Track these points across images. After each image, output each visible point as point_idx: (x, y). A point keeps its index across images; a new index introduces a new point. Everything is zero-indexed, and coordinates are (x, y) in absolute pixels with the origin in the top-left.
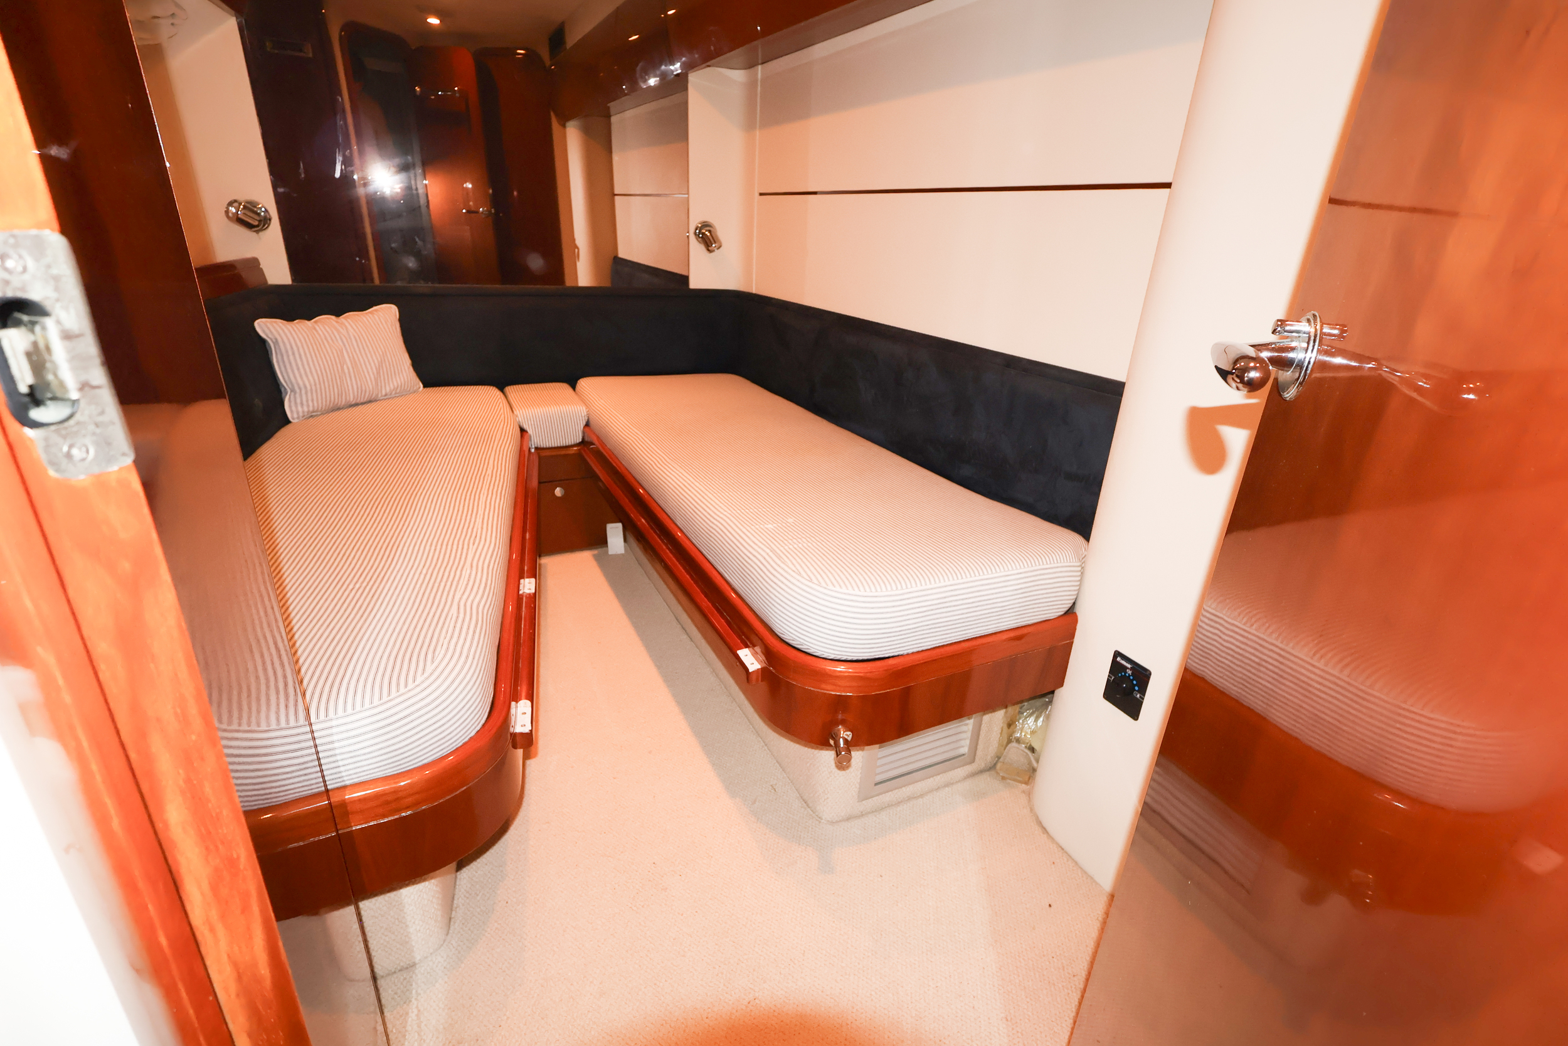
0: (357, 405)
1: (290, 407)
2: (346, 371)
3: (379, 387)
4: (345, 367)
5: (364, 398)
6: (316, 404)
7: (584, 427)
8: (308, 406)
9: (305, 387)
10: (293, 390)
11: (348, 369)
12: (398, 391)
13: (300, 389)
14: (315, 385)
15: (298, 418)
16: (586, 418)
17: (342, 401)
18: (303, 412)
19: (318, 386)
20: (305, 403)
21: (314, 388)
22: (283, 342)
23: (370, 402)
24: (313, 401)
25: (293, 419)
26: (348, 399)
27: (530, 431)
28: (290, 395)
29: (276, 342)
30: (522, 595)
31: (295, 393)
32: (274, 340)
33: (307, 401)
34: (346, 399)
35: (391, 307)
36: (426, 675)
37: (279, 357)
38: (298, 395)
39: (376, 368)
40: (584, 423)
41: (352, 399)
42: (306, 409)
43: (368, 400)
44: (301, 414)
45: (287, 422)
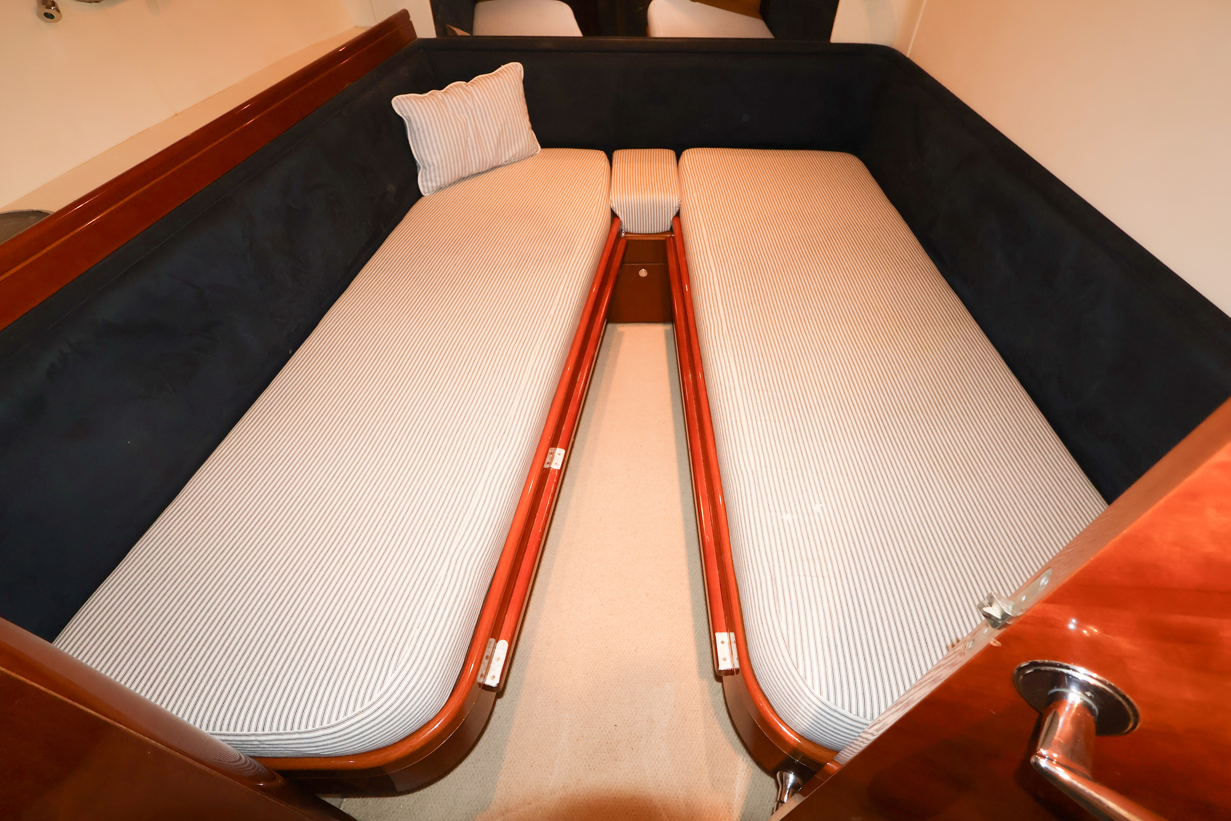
0: (479, 174)
1: (422, 182)
2: (470, 144)
3: (500, 156)
4: (469, 139)
5: (486, 167)
6: (442, 179)
7: (673, 218)
8: (436, 181)
9: (434, 165)
10: (424, 167)
11: (472, 142)
12: (517, 157)
13: (430, 166)
14: (442, 162)
15: (429, 192)
16: (677, 209)
17: (466, 172)
18: (433, 187)
19: (444, 163)
20: (433, 178)
21: (440, 164)
22: (415, 121)
23: (493, 168)
24: (440, 176)
25: (425, 193)
26: (471, 171)
27: (622, 218)
28: (422, 171)
29: (409, 121)
30: (548, 470)
31: (426, 169)
32: (408, 119)
33: (435, 177)
34: (469, 170)
35: (517, 65)
36: (383, 690)
37: (413, 135)
38: (427, 171)
39: (497, 137)
40: (675, 213)
41: (475, 171)
42: (434, 185)
43: (490, 167)
44: (431, 189)
45: (420, 196)
